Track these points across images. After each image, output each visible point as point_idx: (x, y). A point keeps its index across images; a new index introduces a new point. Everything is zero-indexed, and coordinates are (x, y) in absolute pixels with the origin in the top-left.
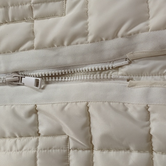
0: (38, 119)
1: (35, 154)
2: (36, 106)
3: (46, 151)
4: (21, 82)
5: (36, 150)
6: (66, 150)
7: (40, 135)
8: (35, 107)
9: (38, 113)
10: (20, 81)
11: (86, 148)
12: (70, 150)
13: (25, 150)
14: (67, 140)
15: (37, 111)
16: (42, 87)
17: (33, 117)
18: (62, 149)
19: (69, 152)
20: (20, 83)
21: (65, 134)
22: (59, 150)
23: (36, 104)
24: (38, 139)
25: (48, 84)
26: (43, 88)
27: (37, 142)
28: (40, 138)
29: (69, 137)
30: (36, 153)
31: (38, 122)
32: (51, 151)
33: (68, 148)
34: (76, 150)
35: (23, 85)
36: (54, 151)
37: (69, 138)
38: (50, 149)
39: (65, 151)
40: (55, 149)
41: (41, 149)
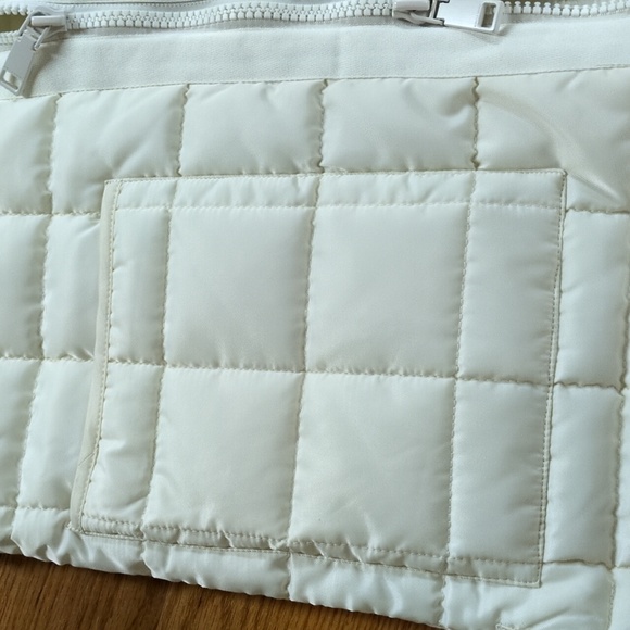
0: (476, 120)
1: (466, 212)
2: (477, 83)
3: (495, 206)
4: (435, 17)
5: (469, 201)
6: (555, 210)
7: (480, 167)
8: (475, 84)
9: (480, 104)
10: (432, 14)
11: (617, 207)
12: (566, 211)
13: (434, 202)
14: (561, 184)
15: (477, 97)
16: (501, 28)
17: (465, 114)
18: (545, 205)
19: (562, 217)
20: (430, 19)
21: (557, 165)
22: (533, 208)
23: (477, 74)
24: (473, 176)
25: (517, 22)
26: (503, 33)
27: (472, 183)
28: (479, 174)
29: (567, 174)
30: (467, 208)
31: (476, 129)
32: (510, 207)
33: (563, 204)
34: (585, 212)
35: (442, 24)
36: (519, 208)
37: (568, 177)
38: (509, 201)
39: (551, 212)
40: (522, 203)
41: (483, 201)
